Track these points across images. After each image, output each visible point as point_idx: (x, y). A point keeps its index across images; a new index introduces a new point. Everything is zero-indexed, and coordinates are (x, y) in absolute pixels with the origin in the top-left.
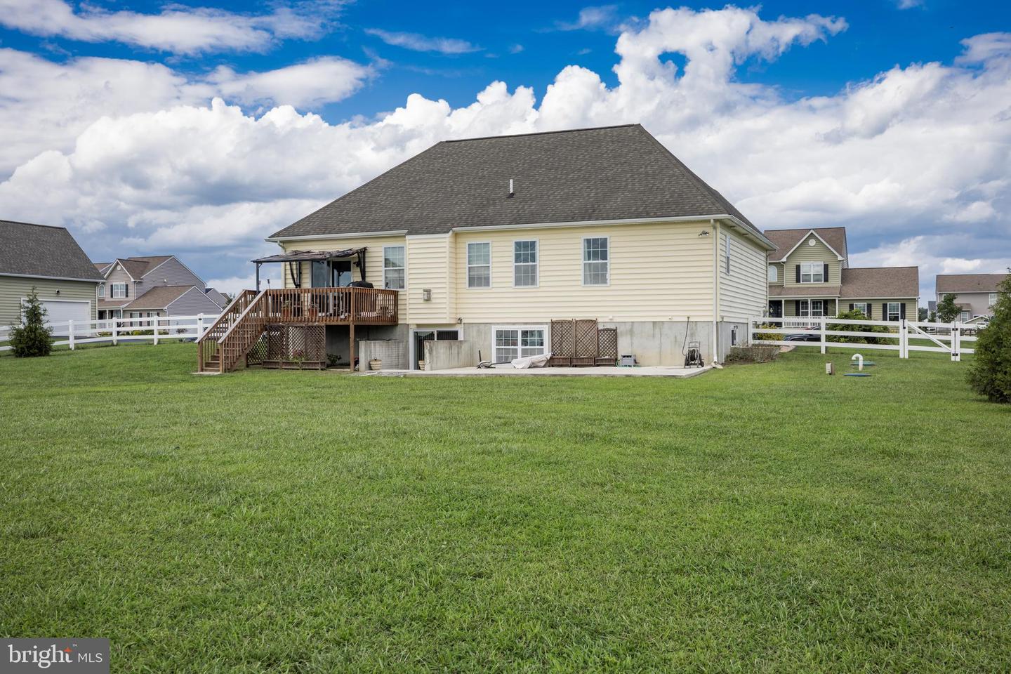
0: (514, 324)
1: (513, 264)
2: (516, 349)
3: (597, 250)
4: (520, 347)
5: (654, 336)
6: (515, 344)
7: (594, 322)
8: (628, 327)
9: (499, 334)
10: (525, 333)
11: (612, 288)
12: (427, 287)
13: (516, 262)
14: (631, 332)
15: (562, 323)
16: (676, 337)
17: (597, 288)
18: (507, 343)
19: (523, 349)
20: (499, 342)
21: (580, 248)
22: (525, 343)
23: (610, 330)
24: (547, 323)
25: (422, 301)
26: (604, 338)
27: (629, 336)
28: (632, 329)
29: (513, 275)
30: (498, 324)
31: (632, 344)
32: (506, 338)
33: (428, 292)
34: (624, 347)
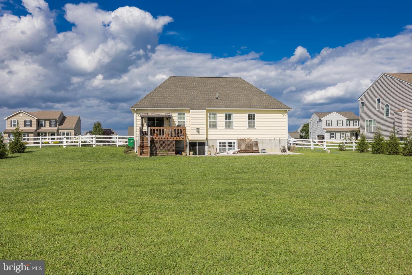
0: (225, 140)
1: (225, 121)
2: (226, 148)
3: (251, 117)
4: (227, 147)
5: (269, 143)
6: (225, 146)
7: (251, 139)
8: (262, 141)
9: (220, 143)
10: (229, 143)
11: (257, 129)
12: (198, 127)
13: (226, 120)
14: (263, 142)
15: (241, 139)
16: (275, 144)
17: (251, 129)
18: (223, 146)
19: (228, 148)
20: (220, 146)
21: (246, 116)
22: (229, 146)
23: (256, 142)
24: (236, 140)
25: (196, 132)
26: (254, 144)
27: (262, 144)
28: (263, 141)
29: (225, 124)
30: (219, 140)
31: (263, 146)
32: (222, 144)
33: (198, 129)
34: (260, 147)
